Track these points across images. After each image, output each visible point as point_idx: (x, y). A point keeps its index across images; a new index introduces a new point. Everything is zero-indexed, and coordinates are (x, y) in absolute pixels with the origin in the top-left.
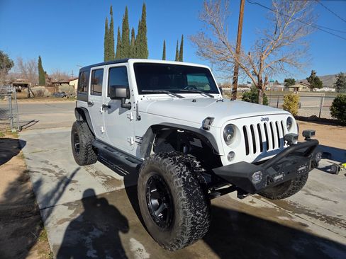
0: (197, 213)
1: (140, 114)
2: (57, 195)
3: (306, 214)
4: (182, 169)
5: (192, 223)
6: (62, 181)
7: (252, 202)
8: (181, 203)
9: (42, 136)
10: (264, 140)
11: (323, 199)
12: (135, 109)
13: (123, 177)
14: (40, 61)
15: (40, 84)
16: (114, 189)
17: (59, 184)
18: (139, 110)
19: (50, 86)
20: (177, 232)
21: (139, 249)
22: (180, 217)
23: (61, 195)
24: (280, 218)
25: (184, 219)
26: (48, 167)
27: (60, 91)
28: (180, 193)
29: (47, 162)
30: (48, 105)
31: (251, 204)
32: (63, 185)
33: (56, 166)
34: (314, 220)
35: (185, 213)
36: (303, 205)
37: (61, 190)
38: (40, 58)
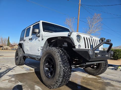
0: (66, 68)
1: (43, 38)
2: (5, 73)
3: (109, 80)
4: (59, 51)
5: (63, 72)
6: (8, 69)
7: (87, 76)
8: (59, 63)
9: (4, 59)
10: (91, 44)
11: (114, 76)
12: (42, 36)
13: (34, 69)
14: (9, 38)
15: (7, 46)
16: (30, 72)
17: (7, 70)
18: (43, 36)
19: (11, 47)
20: (57, 77)
21: (39, 89)
22: (58, 69)
23: (6, 73)
24: (99, 81)
25: (60, 70)
26: (4, 66)
27: (14, 48)
28: (59, 59)
29: (4, 65)
30: (9, 52)
31: (87, 77)
32: (8, 70)
33: (7, 66)
34: (112, 81)
35: (61, 67)
36: (107, 77)
37: (7, 71)
38: (9, 37)
